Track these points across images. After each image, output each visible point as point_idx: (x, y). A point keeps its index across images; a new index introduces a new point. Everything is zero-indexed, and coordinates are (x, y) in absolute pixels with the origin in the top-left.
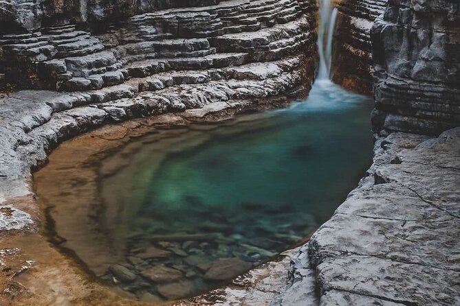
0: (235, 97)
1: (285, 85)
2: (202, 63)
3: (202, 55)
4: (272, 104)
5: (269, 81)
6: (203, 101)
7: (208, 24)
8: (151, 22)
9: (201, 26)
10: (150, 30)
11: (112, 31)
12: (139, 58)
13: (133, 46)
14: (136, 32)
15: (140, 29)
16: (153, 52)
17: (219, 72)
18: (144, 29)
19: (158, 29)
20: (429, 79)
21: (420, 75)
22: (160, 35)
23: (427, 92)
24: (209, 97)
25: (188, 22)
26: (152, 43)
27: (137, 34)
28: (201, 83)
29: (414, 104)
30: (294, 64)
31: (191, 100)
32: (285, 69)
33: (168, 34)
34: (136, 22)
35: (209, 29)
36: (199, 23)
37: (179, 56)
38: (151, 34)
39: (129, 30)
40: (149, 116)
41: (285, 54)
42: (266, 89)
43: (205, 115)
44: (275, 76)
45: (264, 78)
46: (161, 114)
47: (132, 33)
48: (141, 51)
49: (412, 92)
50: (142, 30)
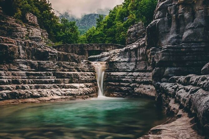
0: (65, 95)
1: (88, 91)
2: (49, 81)
3: (49, 78)
4: (82, 98)
5: (80, 89)
6: (49, 94)
7: (52, 66)
8: (25, 63)
9: (49, 67)
10: (25, 66)
11: (5, 64)
12: (18, 78)
13: (15, 72)
14: (17, 66)
15: (19, 65)
16: (25, 76)
17: (57, 85)
18: (21, 65)
19: (29, 67)
20: (195, 40)
21: (189, 38)
22: (29, 69)
23: (194, 48)
24: (52, 93)
25: (43, 64)
26: (25, 72)
27: (18, 67)
28: (48, 88)
29: (185, 58)
30: (91, 85)
31: (43, 93)
32: (87, 86)
33: (33, 69)
34: (18, 62)
35: (53, 68)
36: (48, 65)
37: (38, 78)
38: (25, 68)
39: (14, 65)
40: (20, 99)
41: (86, 81)
42: (79, 92)
43: (50, 100)
44: (83, 87)
45: (78, 88)
46: (27, 98)
47: (15, 66)
48: (19, 75)
49: (184, 50)
50: (20, 66)
